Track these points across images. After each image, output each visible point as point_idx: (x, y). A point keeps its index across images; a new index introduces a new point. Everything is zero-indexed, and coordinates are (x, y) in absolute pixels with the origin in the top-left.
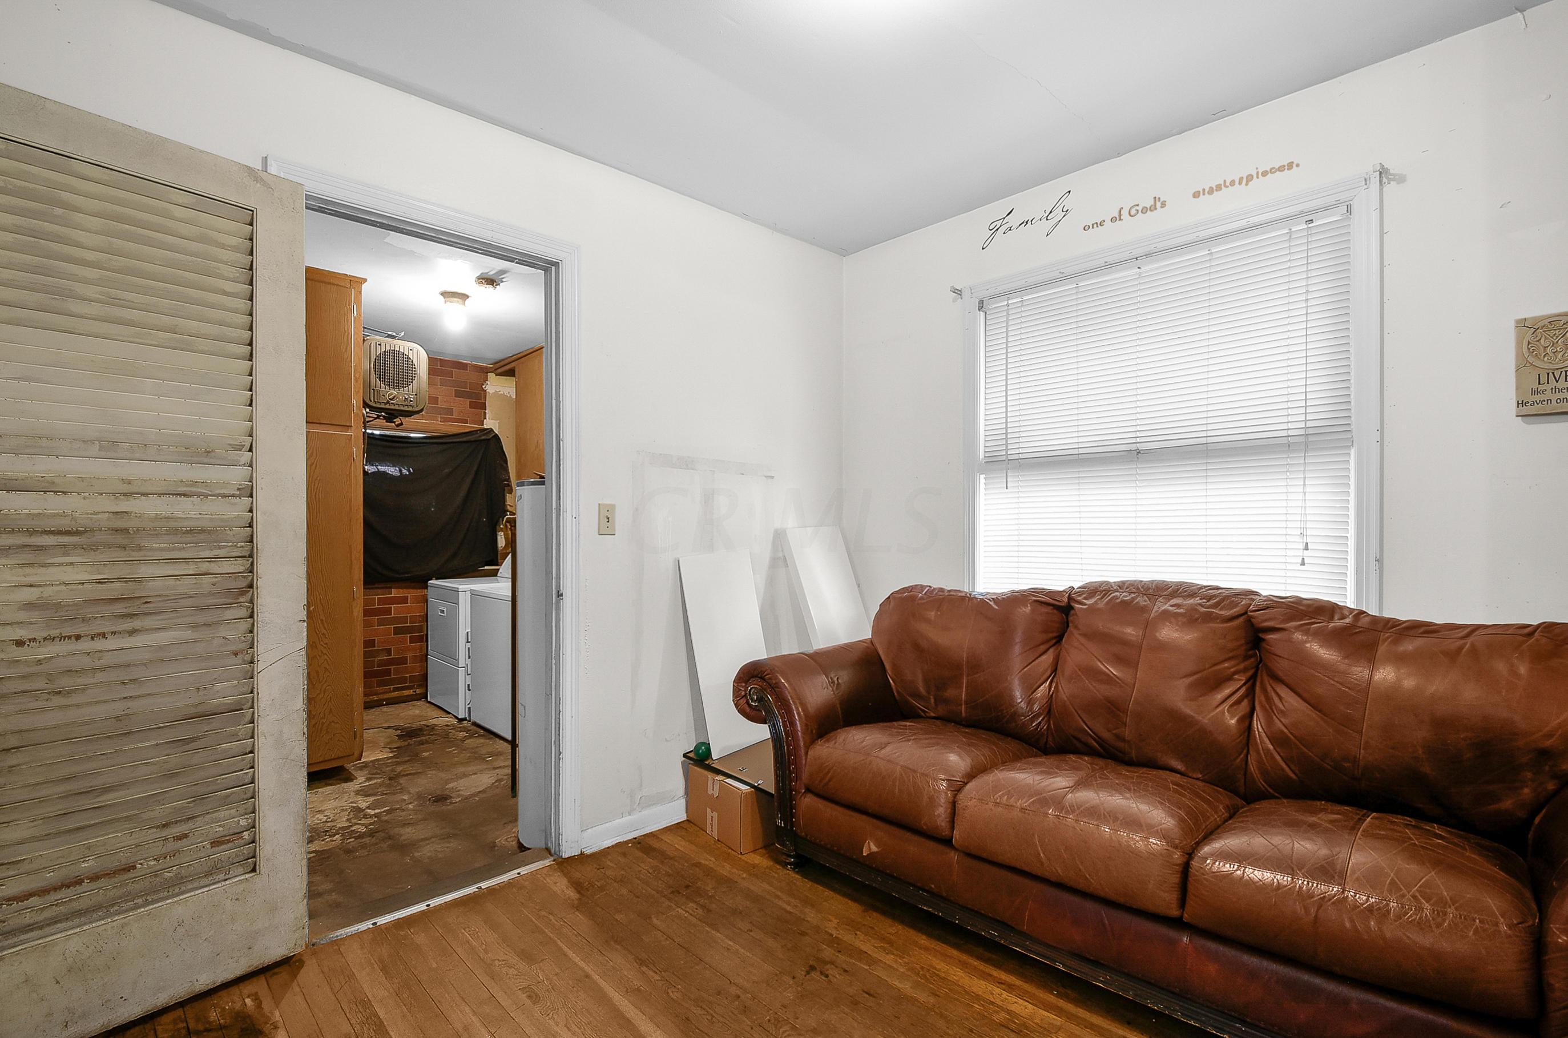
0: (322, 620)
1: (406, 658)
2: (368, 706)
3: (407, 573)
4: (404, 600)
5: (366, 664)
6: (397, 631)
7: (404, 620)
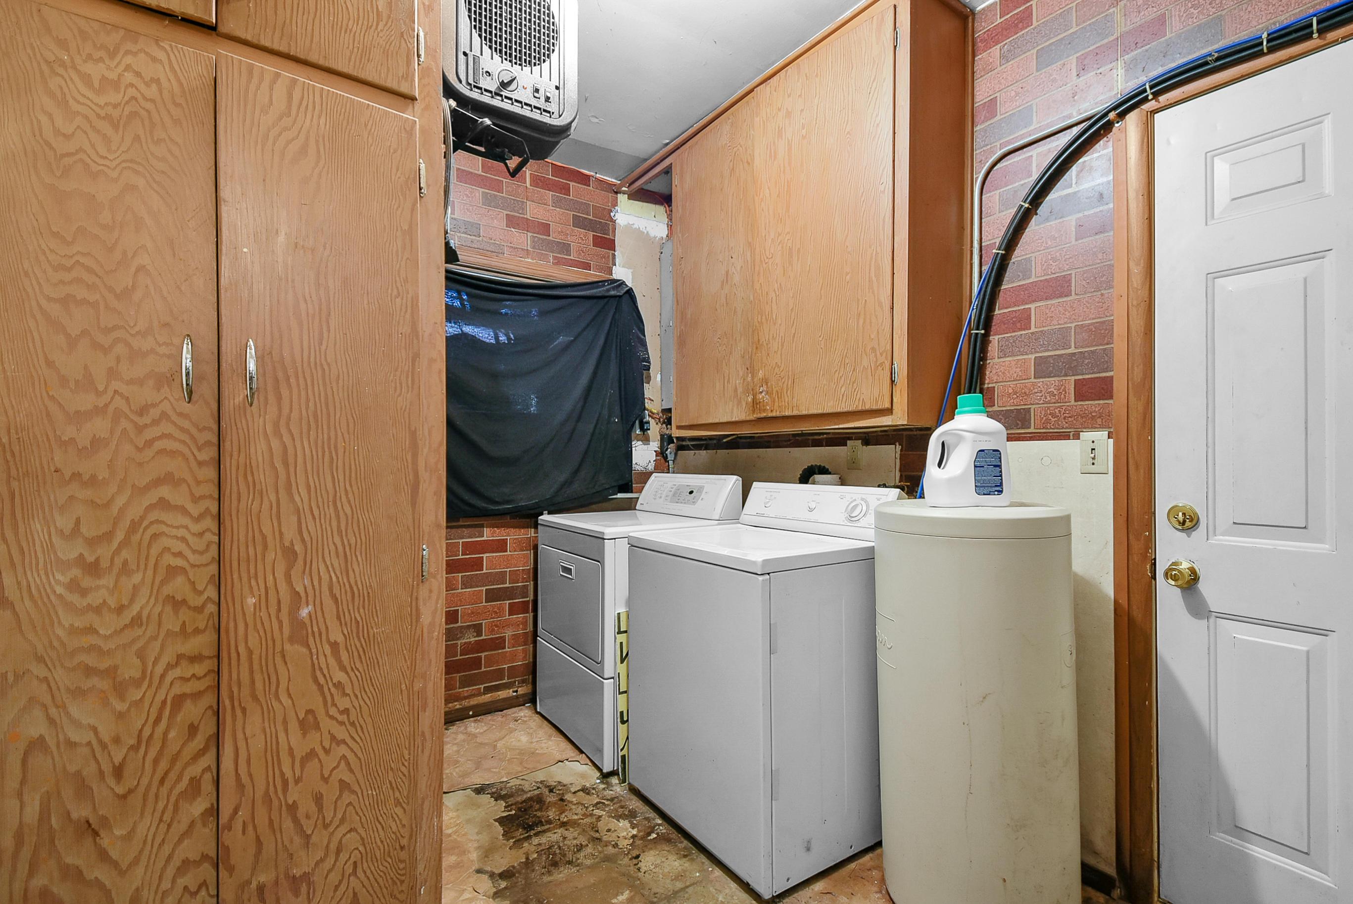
0: (334, 646)
1: (503, 639)
2: (452, 719)
3: (508, 502)
4: (501, 546)
5: (450, 650)
6: (492, 596)
7: (501, 578)
